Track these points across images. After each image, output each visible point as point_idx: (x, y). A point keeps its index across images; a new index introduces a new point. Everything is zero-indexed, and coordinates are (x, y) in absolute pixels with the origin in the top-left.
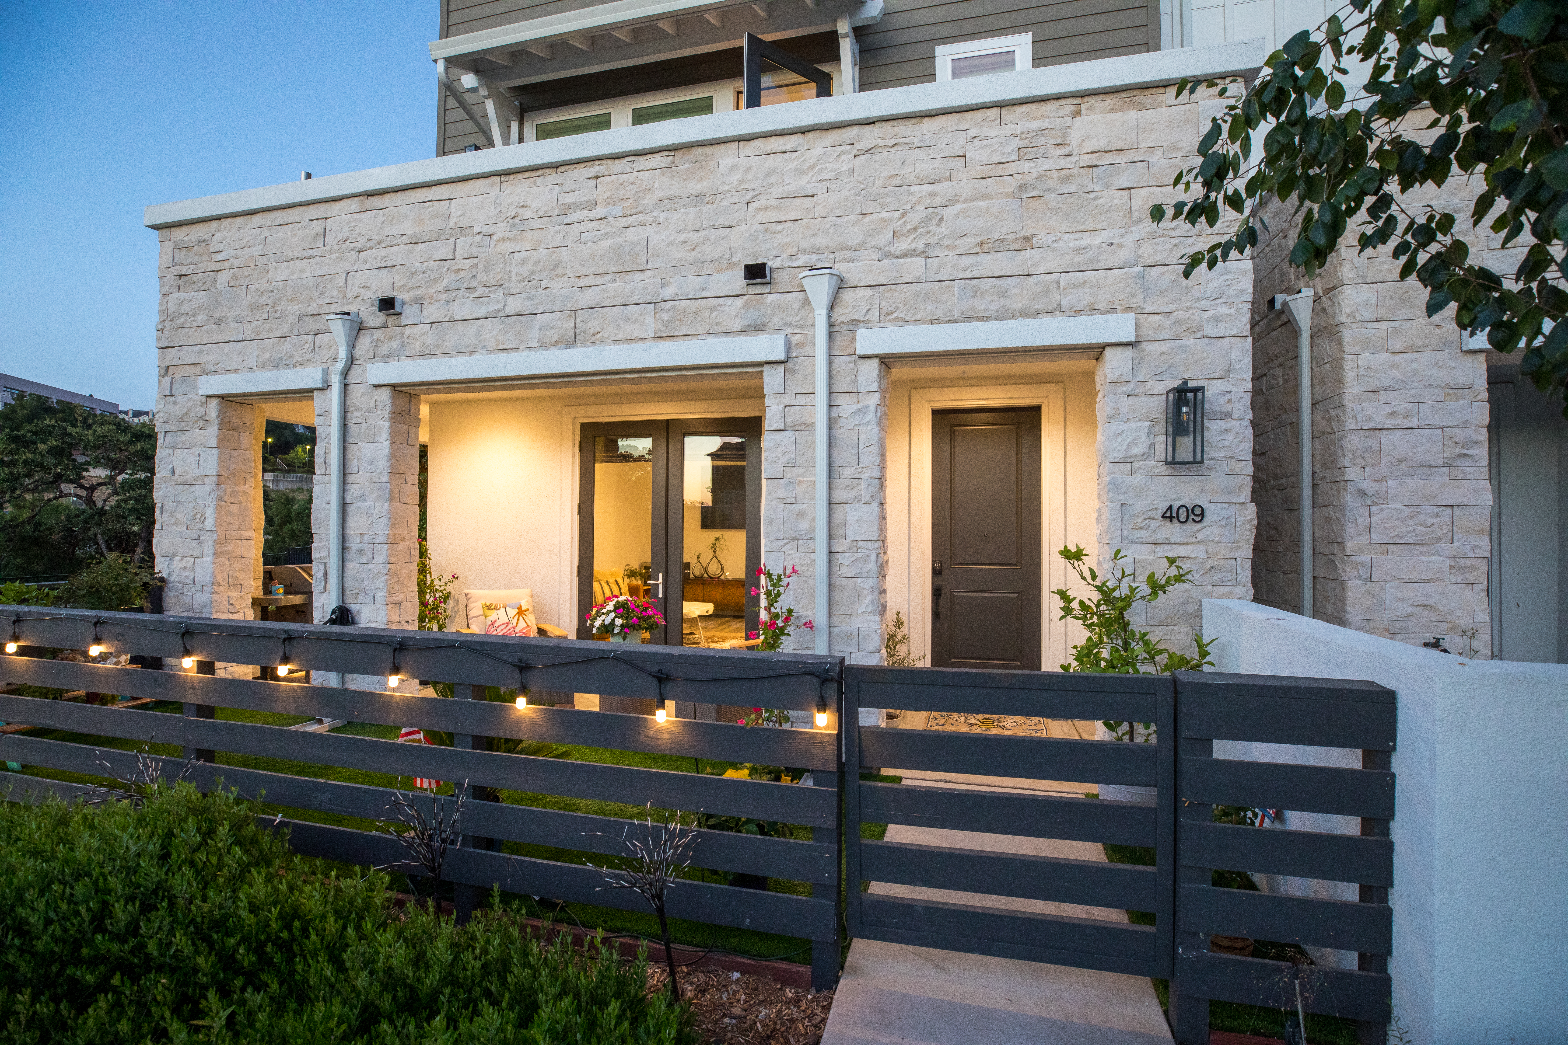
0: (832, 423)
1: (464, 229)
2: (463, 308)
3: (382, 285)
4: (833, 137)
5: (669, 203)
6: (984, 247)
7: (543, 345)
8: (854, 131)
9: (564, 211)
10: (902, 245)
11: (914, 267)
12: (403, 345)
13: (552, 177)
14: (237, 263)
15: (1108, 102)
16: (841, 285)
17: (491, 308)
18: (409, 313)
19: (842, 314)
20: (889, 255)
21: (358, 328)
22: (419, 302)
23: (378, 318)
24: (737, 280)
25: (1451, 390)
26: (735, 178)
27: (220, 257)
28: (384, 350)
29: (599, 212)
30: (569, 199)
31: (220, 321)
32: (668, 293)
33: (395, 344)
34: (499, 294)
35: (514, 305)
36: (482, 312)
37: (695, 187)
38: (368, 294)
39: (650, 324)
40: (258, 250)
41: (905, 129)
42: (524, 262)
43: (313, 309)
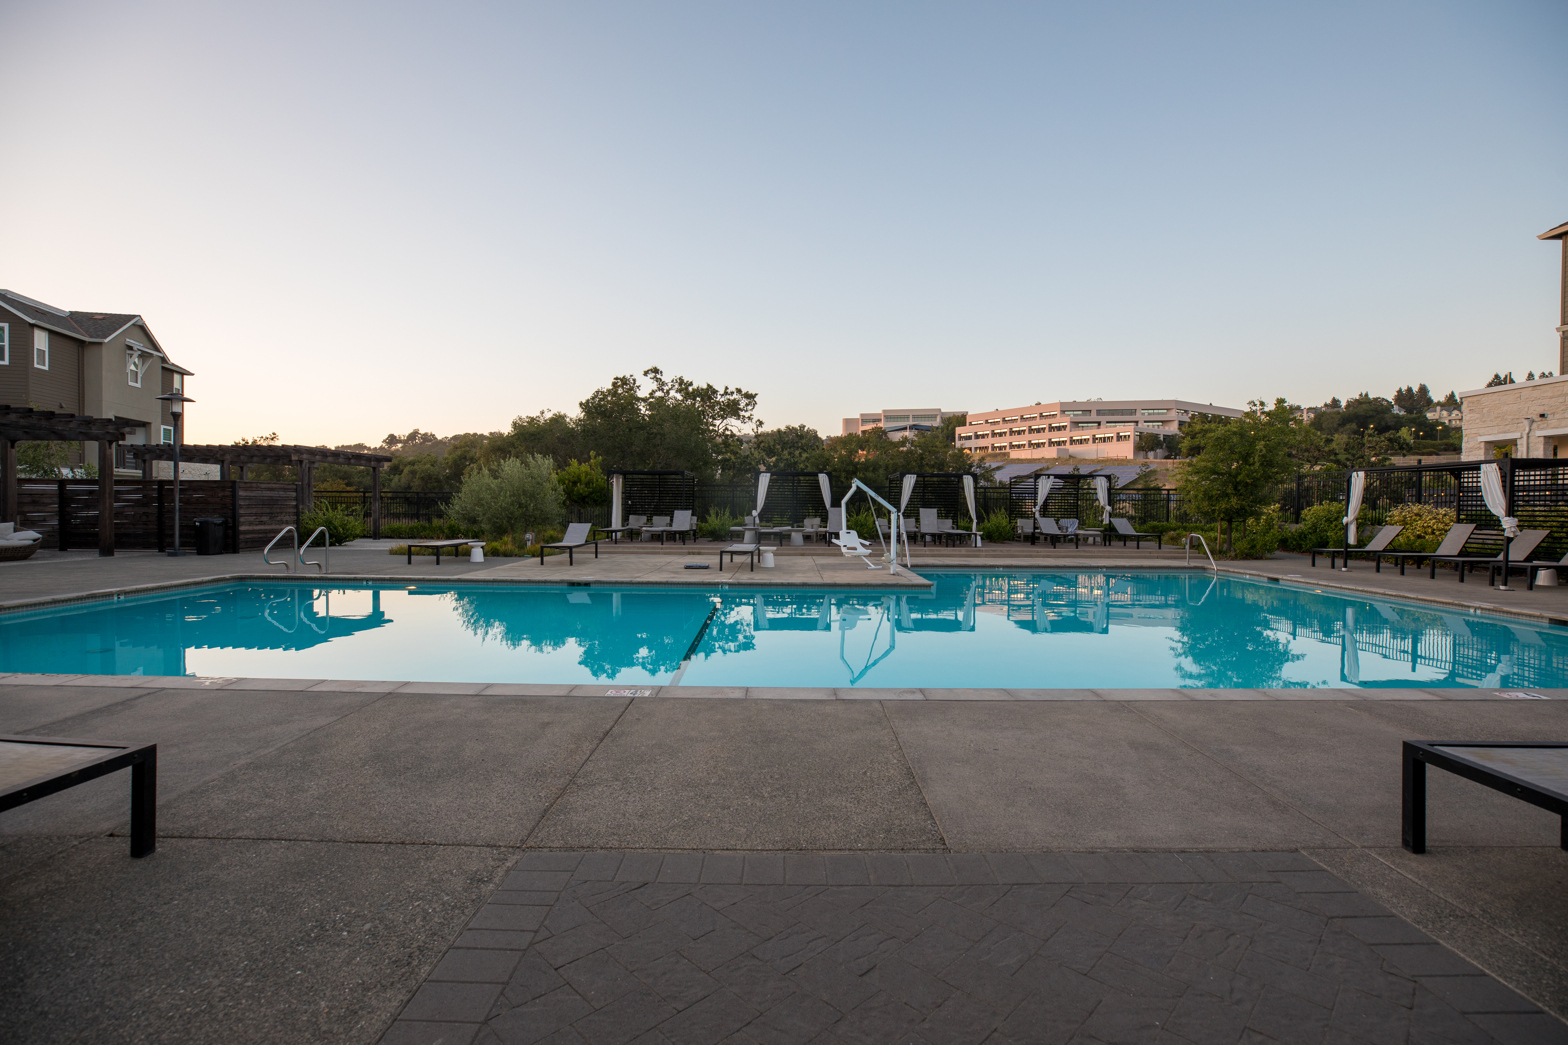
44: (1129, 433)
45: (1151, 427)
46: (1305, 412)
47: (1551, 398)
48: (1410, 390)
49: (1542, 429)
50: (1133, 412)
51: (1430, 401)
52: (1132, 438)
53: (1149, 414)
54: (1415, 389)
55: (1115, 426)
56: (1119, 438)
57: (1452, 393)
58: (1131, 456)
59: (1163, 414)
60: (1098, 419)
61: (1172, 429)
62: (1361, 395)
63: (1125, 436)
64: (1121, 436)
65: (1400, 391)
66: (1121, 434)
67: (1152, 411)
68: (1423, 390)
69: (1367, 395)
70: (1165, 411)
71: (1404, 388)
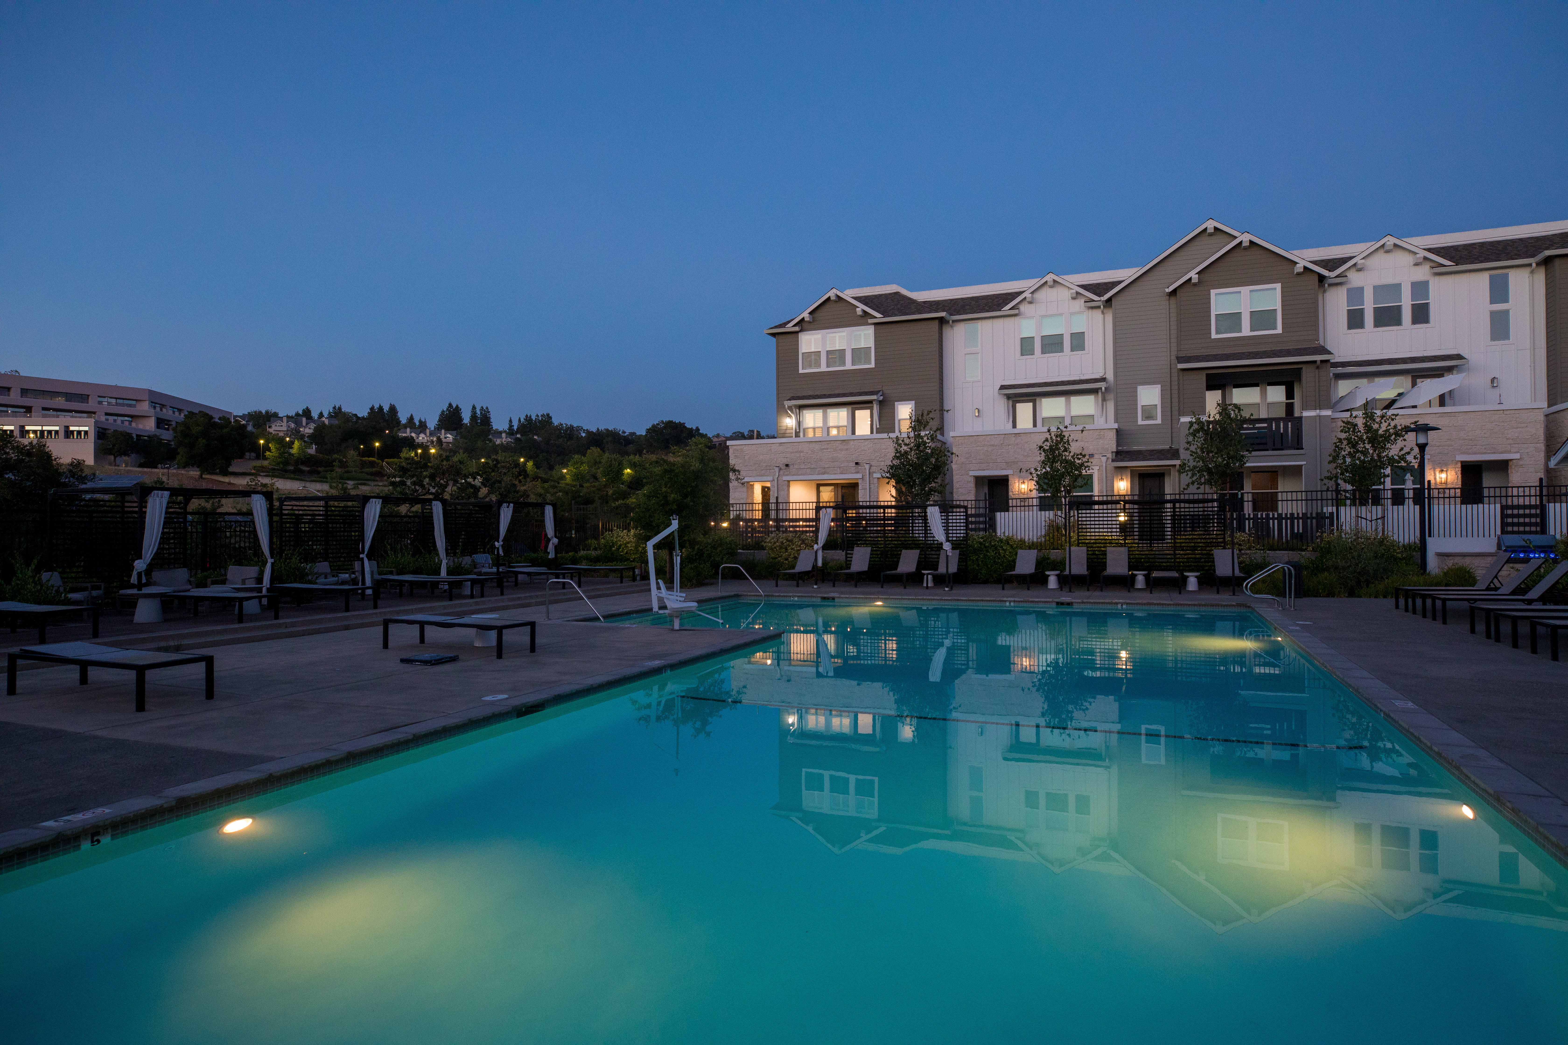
0: (870, 488)
1: (802, 452)
2: (803, 467)
3: (786, 461)
4: (869, 440)
5: (841, 450)
7: (819, 474)
8: (873, 440)
9: (822, 449)
10: (880, 460)
11: (882, 463)
12: (790, 473)
13: (819, 443)
14: (750, 454)
16: (871, 466)
17: (808, 467)
18: (791, 467)
19: (871, 471)
20: (878, 461)
21: (780, 469)
22: (793, 464)
23: (785, 467)
24: (854, 464)
25: (968, 482)
26: (853, 446)
27: (745, 452)
28: (786, 473)
29: (829, 450)
30: (823, 447)
31: (746, 466)
32: (842, 466)
33: (788, 473)
34: (810, 464)
35: (813, 466)
36: (806, 467)
37: (846, 447)
38: (782, 462)
39: (839, 471)
40: (755, 452)
42: (815, 458)
43: (769, 465)
44: (86, 429)
45: (119, 422)
46: (285, 419)
47: (792, 453)
48: (381, 408)
50: (84, 398)
51: (398, 422)
52: (92, 435)
53: (109, 404)
54: (386, 408)
55: (58, 417)
56: (68, 434)
57: (412, 415)
58: (90, 460)
59: (130, 406)
60: (27, 401)
61: (148, 428)
62: (334, 408)
63: (79, 432)
64: (72, 432)
65: (372, 409)
66: (72, 428)
67: (114, 401)
68: (393, 410)
69: (340, 408)
70: (134, 402)
71: (376, 406)
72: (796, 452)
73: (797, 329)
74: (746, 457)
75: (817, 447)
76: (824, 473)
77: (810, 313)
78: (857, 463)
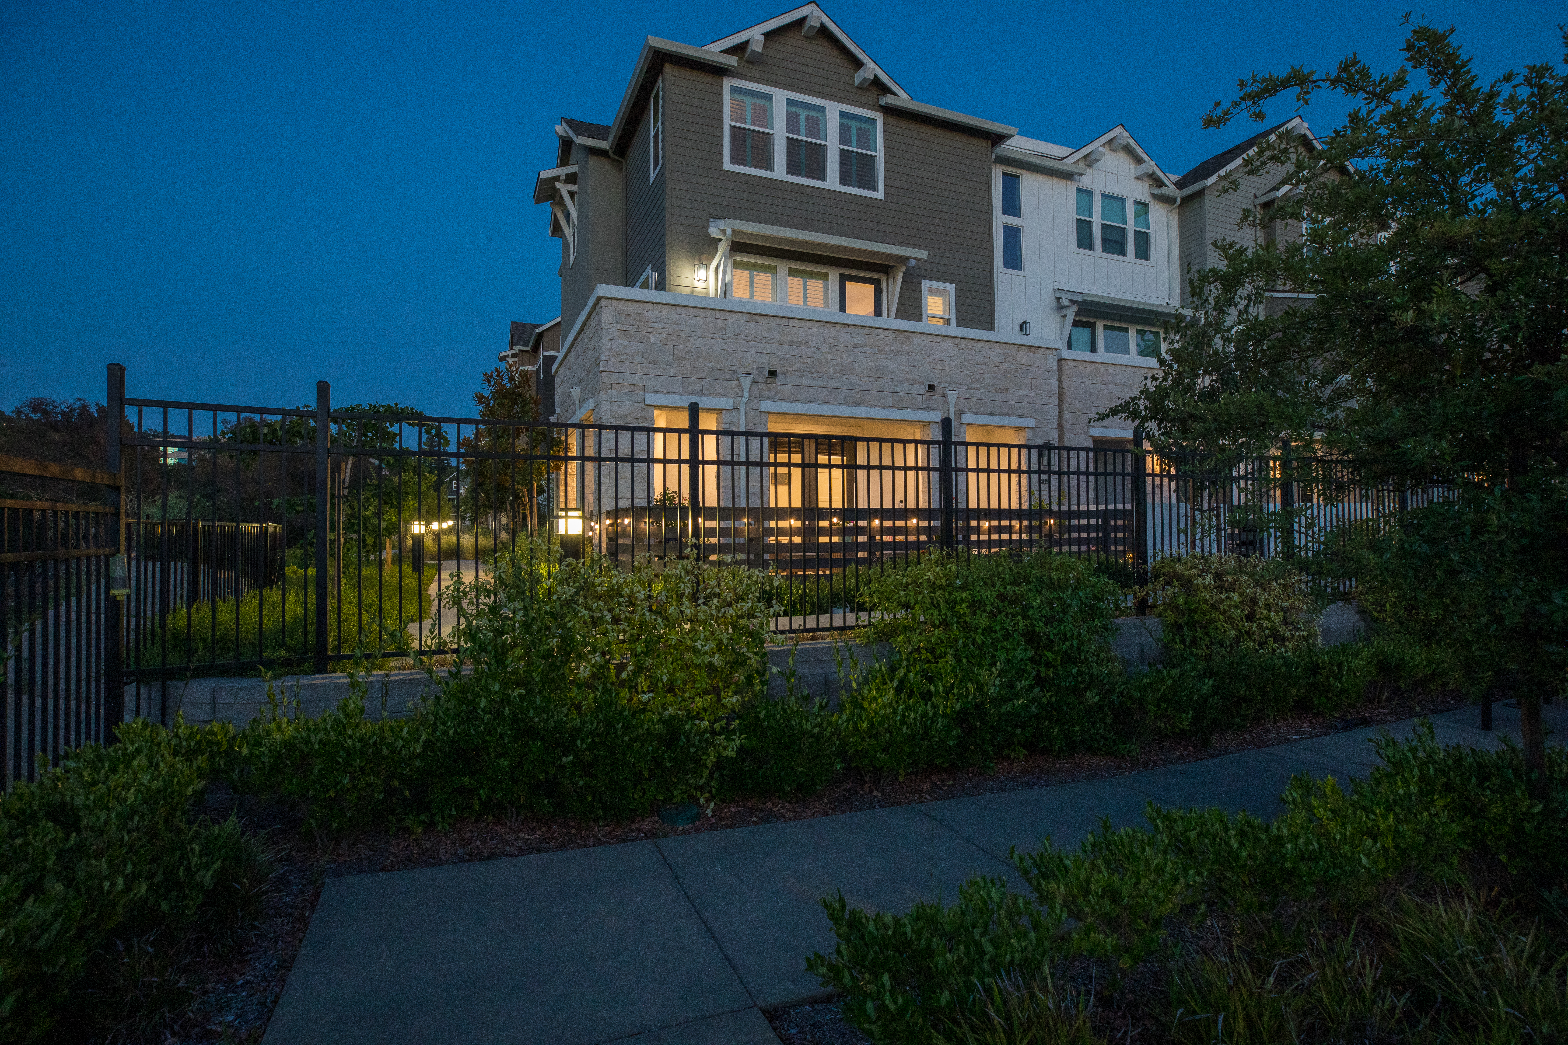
1: (806, 344)
2: (808, 381)
3: (764, 362)
4: (951, 340)
5: (896, 352)
6: (996, 390)
7: (847, 404)
8: (958, 341)
9: (853, 346)
10: (973, 386)
11: (977, 394)
12: (776, 393)
13: (847, 329)
14: (667, 331)
15: (1026, 349)
16: (958, 397)
17: (823, 383)
18: (780, 378)
19: (958, 407)
20: (969, 388)
21: (752, 381)
22: (785, 373)
23: (762, 378)
24: (924, 389)
26: (920, 348)
27: (653, 325)
28: (766, 394)
29: (868, 350)
30: (855, 341)
31: (655, 362)
32: (897, 389)
33: (772, 392)
34: (825, 377)
35: (832, 383)
36: (818, 384)
37: (905, 348)
38: (755, 365)
39: (891, 401)
40: (682, 327)
41: (973, 343)
42: (837, 365)
43: (721, 366)
47: (780, 343)
49: (767, 399)
72: (793, 343)
73: (732, 61)
74: (655, 339)
75: (843, 337)
76: (856, 404)
77: (769, 35)
78: (931, 388)
